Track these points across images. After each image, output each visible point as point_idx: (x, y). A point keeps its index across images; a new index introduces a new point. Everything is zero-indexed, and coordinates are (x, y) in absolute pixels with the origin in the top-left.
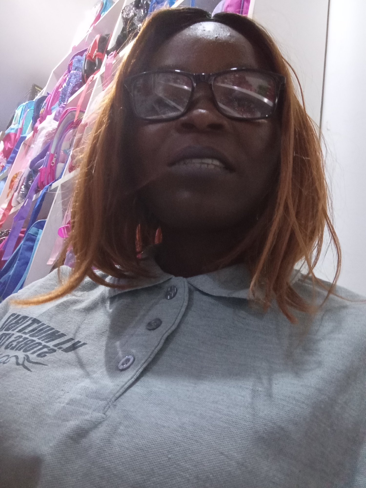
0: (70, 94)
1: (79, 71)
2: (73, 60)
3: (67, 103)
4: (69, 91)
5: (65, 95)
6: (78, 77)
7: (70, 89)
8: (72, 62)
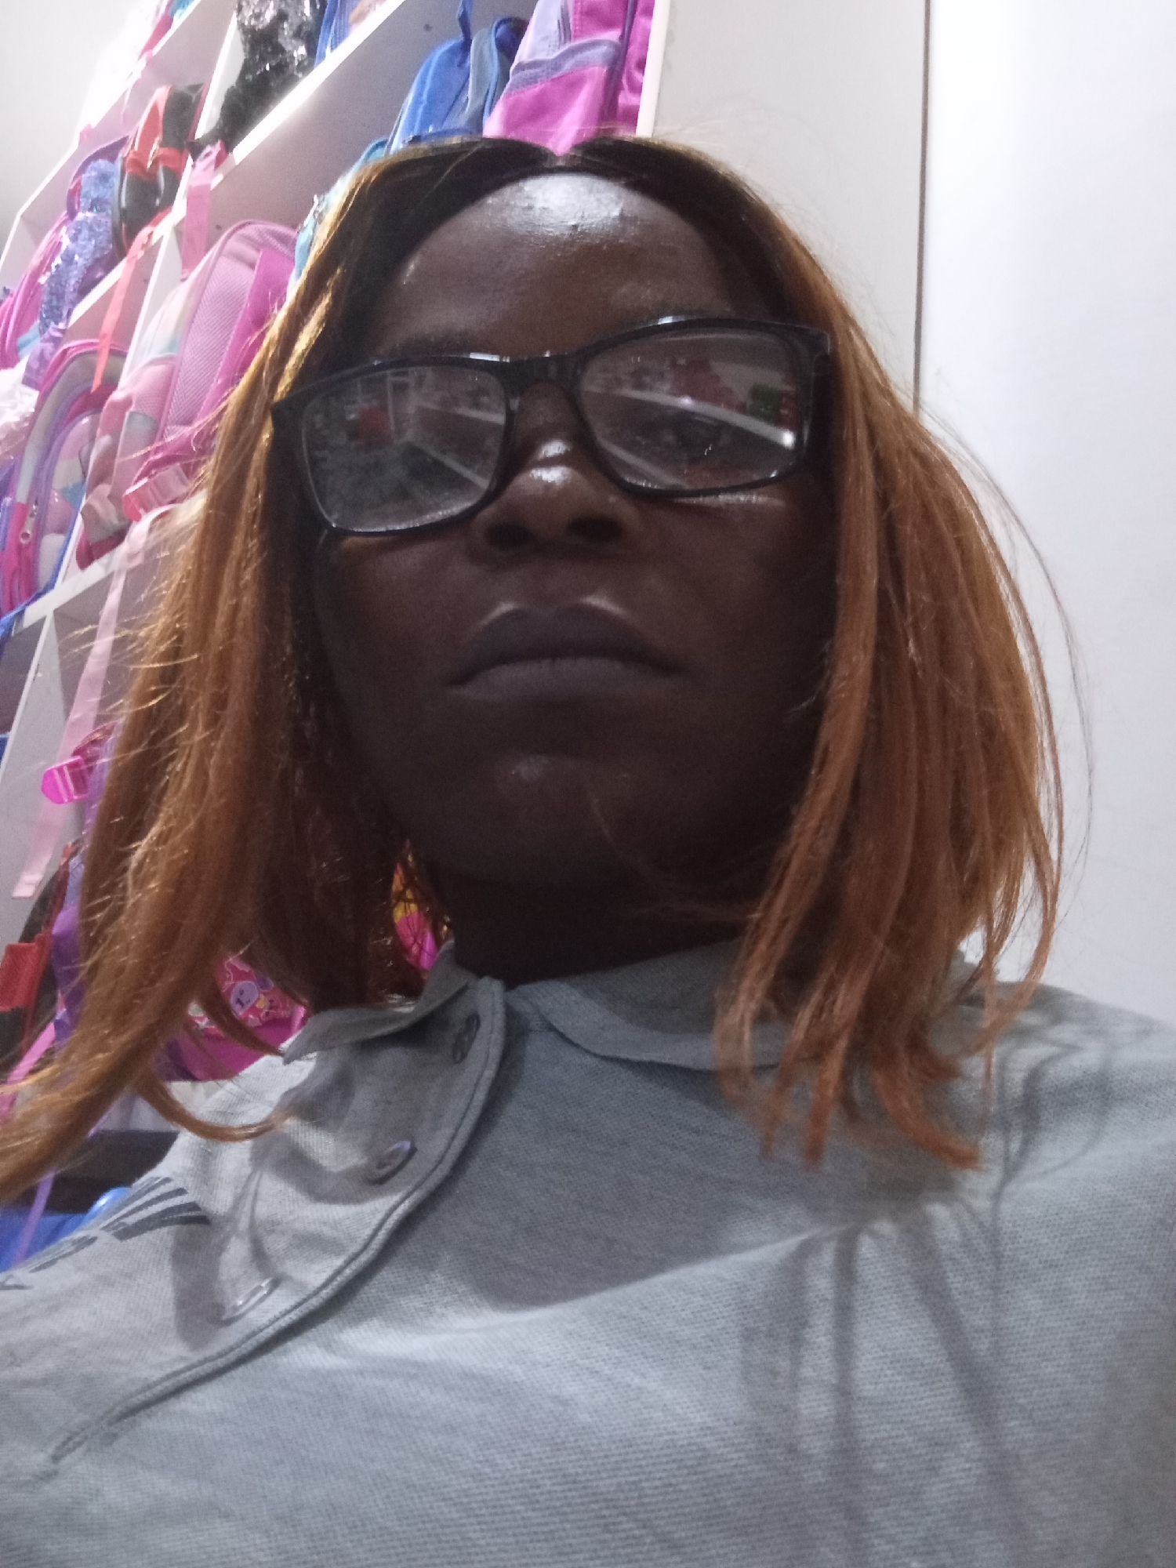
0: (75, 294)
1: (104, 214)
2: (83, 176)
3: (67, 324)
4: (73, 282)
5: (60, 297)
6: (101, 234)
7: (75, 276)
8: (79, 184)
